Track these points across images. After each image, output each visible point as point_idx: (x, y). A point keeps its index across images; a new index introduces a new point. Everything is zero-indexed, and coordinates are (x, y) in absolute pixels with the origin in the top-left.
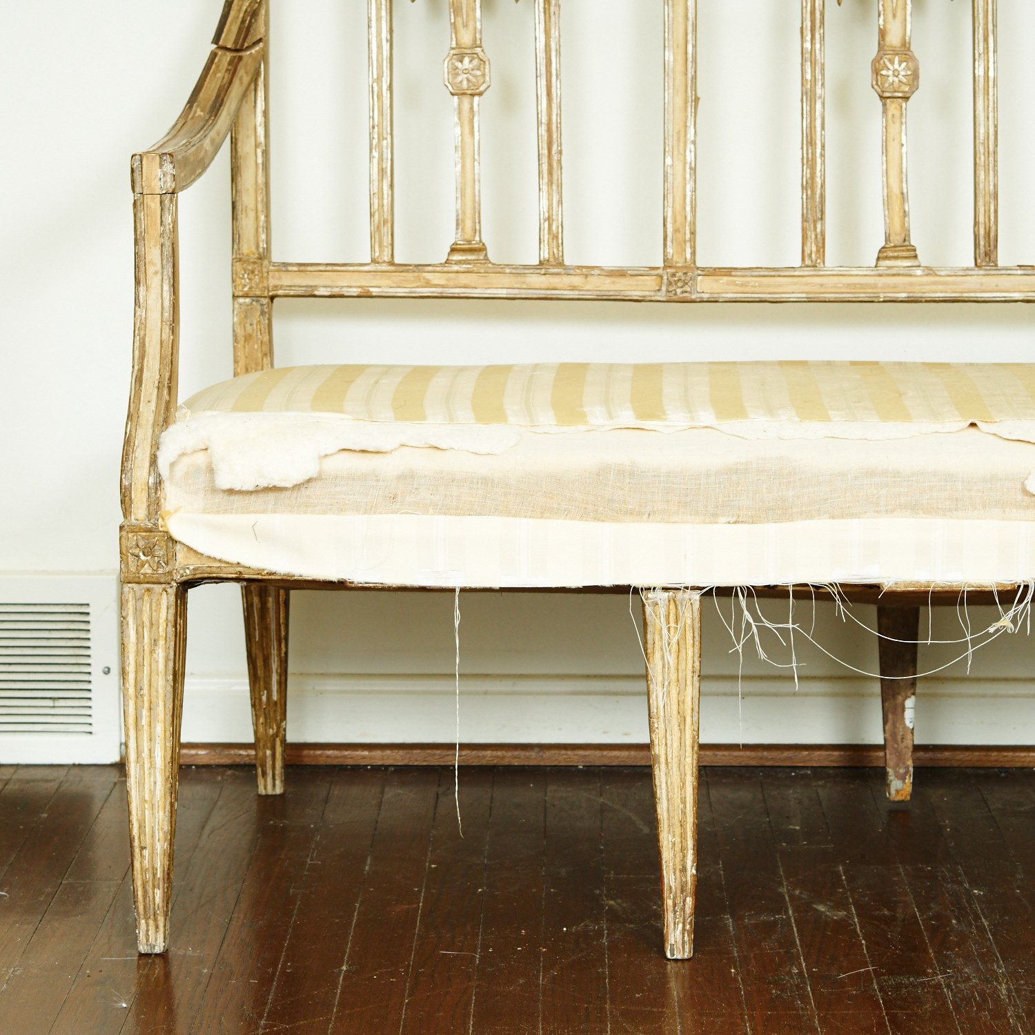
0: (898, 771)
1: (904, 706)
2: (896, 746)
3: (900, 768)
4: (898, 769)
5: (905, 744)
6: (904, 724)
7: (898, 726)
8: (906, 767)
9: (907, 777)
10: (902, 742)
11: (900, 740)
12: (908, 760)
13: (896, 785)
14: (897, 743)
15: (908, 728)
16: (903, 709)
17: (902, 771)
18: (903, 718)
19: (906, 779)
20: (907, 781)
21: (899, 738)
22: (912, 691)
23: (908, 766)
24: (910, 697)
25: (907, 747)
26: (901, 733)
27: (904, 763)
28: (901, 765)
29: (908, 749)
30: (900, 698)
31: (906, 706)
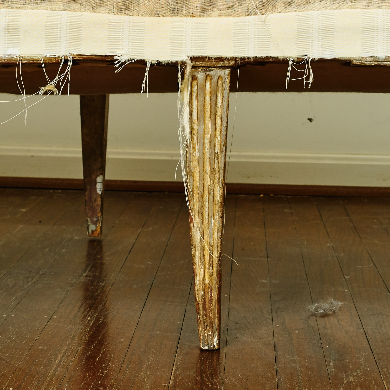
0: (93, 220)
1: (96, 181)
2: (92, 205)
3: (94, 218)
4: (93, 218)
5: (96, 204)
6: (96, 192)
7: (92, 192)
8: (97, 217)
9: (98, 223)
10: (95, 202)
11: (93, 201)
12: (99, 213)
13: (92, 227)
14: (92, 203)
15: (98, 194)
16: (96, 183)
17: (95, 219)
18: (96, 189)
19: (97, 224)
20: (98, 225)
21: (93, 200)
22: (100, 172)
23: (99, 216)
24: (99, 176)
25: (97, 205)
26: (94, 197)
27: (96, 215)
28: (94, 216)
29: (98, 206)
30: (94, 176)
31: (97, 181)
